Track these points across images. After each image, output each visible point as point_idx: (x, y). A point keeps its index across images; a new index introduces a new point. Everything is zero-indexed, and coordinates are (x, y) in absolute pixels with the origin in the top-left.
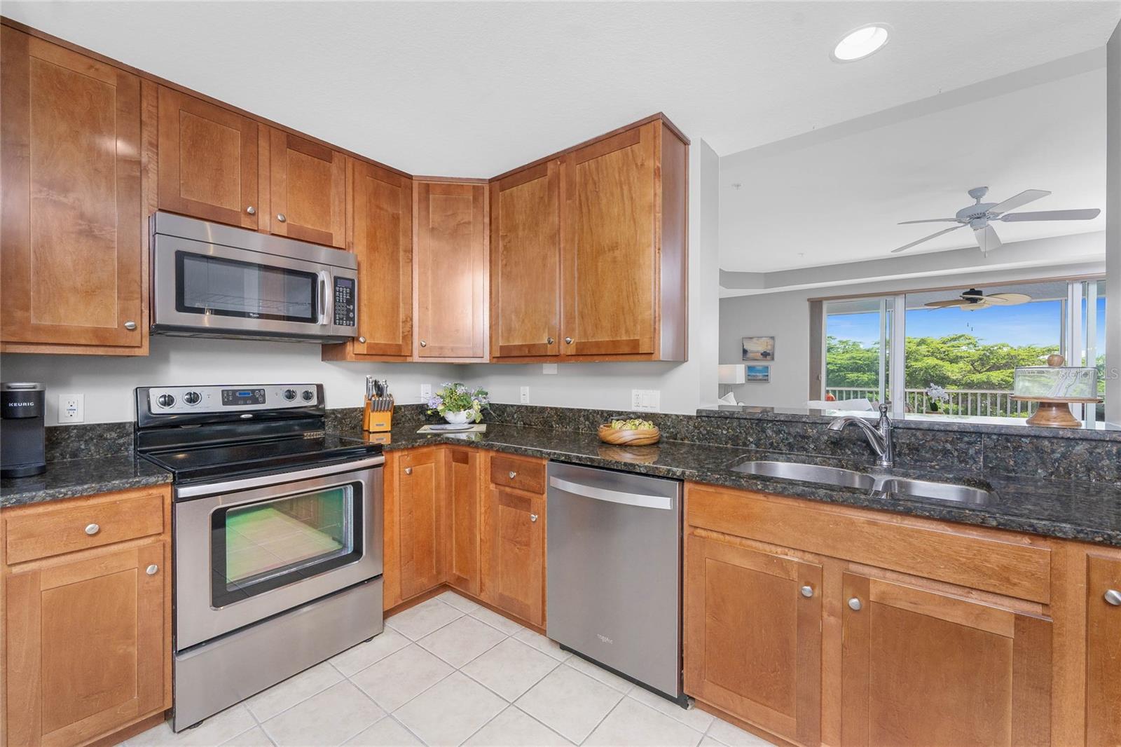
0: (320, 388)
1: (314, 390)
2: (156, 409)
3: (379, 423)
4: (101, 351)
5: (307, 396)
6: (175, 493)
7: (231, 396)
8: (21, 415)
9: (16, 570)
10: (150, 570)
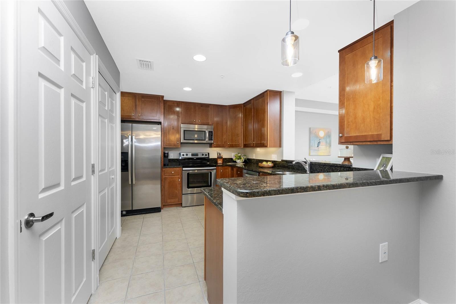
0: (209, 154)
1: (207, 154)
2: (182, 156)
3: (220, 162)
4: (174, 147)
5: (206, 155)
6: (182, 169)
7: (193, 155)
8: (166, 156)
9: (166, 177)
10: (179, 180)
